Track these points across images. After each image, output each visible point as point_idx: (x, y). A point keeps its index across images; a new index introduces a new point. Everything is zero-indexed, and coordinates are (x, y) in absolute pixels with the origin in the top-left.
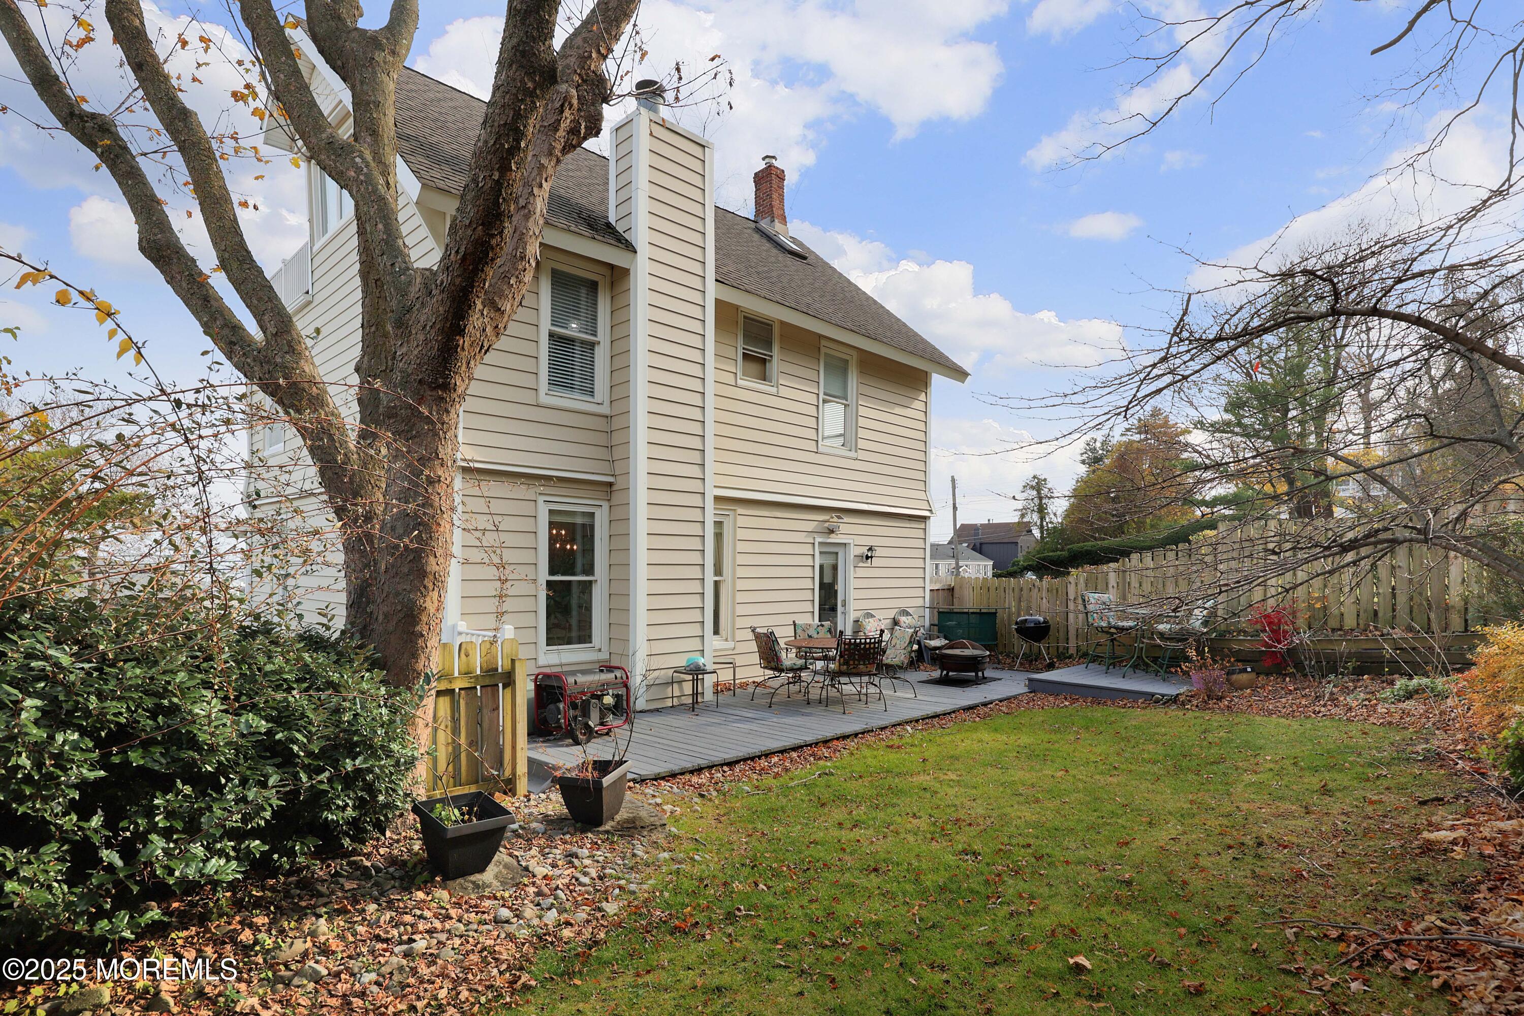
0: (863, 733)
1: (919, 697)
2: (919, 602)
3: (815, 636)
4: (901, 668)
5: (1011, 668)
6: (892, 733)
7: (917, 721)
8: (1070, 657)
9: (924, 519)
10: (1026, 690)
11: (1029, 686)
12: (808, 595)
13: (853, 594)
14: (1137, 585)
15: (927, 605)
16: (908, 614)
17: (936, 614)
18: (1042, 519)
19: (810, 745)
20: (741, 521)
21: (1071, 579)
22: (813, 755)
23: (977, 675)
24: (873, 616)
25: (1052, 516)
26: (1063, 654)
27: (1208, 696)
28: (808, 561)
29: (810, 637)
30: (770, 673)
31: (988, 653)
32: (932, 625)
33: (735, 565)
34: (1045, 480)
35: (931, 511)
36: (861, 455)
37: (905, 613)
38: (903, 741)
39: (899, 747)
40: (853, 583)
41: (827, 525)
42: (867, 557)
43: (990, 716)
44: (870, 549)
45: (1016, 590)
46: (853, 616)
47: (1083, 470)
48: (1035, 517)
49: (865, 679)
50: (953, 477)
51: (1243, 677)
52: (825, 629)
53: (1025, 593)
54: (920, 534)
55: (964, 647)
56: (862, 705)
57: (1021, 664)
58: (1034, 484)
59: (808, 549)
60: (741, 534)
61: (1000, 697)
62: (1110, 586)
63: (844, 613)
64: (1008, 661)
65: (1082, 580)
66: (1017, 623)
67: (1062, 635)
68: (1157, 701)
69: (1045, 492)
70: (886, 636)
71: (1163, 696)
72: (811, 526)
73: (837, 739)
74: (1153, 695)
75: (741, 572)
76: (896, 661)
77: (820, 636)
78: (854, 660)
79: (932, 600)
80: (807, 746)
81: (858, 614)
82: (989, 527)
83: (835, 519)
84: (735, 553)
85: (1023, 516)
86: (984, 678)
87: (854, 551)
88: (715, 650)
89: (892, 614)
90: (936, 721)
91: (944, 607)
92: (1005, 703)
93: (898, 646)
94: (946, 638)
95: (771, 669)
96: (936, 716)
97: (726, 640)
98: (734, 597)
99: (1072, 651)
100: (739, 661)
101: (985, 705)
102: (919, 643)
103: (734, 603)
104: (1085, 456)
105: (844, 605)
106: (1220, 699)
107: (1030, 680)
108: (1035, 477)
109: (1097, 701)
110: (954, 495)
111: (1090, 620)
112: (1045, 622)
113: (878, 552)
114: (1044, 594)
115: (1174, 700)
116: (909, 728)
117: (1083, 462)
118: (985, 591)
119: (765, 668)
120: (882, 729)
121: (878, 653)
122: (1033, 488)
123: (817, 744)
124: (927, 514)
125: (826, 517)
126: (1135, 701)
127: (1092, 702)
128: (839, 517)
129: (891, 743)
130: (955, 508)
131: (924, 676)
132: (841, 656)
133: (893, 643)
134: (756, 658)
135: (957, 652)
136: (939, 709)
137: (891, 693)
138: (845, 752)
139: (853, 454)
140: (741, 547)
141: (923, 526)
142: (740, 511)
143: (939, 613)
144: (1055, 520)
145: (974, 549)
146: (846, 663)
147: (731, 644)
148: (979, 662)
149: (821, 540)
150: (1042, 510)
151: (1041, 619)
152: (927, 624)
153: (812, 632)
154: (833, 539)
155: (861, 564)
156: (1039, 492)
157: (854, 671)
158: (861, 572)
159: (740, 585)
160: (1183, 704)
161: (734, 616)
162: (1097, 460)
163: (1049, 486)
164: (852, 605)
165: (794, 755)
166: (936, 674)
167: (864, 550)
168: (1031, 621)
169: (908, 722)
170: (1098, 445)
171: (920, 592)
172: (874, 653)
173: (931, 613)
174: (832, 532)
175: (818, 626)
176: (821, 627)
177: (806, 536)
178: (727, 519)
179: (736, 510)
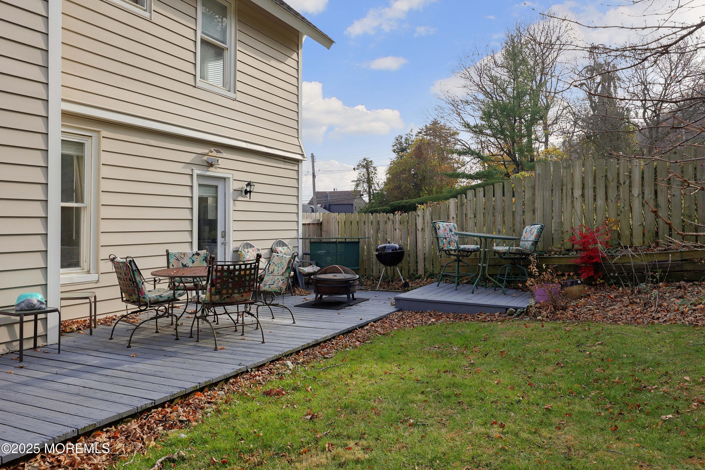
0: (235, 376)
1: (297, 323)
2: (294, 234)
3: (190, 265)
4: (278, 294)
5: (373, 289)
6: (271, 373)
7: (298, 352)
8: (419, 278)
9: (297, 161)
10: (392, 309)
11: (396, 306)
12: (186, 226)
13: (232, 226)
14: (472, 216)
15: (301, 236)
16: (284, 245)
17: (308, 244)
18: (370, 187)
19: (162, 405)
20: (106, 144)
21: (419, 212)
22: (164, 421)
23: (349, 296)
24: (251, 246)
25: (376, 185)
26: (414, 275)
27: (554, 307)
28: (187, 192)
29: (184, 266)
30: (133, 307)
31: (358, 276)
32: (304, 254)
33: (99, 192)
34: (371, 162)
35: (302, 155)
36: (239, 97)
37: (281, 243)
38: (284, 382)
39: (278, 393)
40: (232, 216)
41: (205, 158)
42: (246, 192)
43: (368, 338)
44: (249, 184)
45: (375, 223)
46: (232, 246)
47: (394, 156)
48: (366, 185)
49: (242, 308)
50: (312, 154)
51: (575, 289)
52: (201, 258)
53: (381, 224)
54: (293, 174)
55: (337, 271)
56: (237, 337)
57: (381, 285)
58: (364, 164)
59: (186, 180)
60: (105, 158)
61: (374, 317)
62: (451, 217)
63: (224, 244)
64: (369, 283)
65: (428, 213)
66: (377, 250)
67: (412, 259)
68: (511, 314)
69: (371, 169)
70: (263, 264)
71: (516, 309)
72: (189, 158)
73: (202, 390)
74: (507, 308)
75: (105, 199)
76: (274, 288)
77: (196, 264)
78: (227, 288)
79: (304, 232)
80: (156, 407)
81: (238, 244)
82: (335, 193)
83: (214, 154)
84: (99, 178)
85: (357, 185)
86: (354, 299)
87: (233, 185)
88: (63, 285)
89: (269, 245)
90: (317, 349)
91: (315, 238)
92: (378, 323)
93: (276, 273)
94: (317, 265)
95: (133, 303)
96: (317, 344)
97: (89, 272)
98: (97, 226)
99: (421, 272)
100: (101, 295)
101: (362, 327)
102: (295, 271)
103: (98, 233)
104: (395, 147)
105: (224, 236)
106: (564, 309)
107: (397, 299)
108: (365, 159)
109: (458, 317)
110: (313, 167)
111: (441, 245)
112: (400, 249)
113: (256, 188)
114: (397, 225)
115: (526, 312)
116: (289, 363)
117: (394, 151)
118: (348, 224)
119: (127, 301)
120: (259, 367)
121: (255, 280)
122: (363, 167)
123: (171, 401)
124: (299, 157)
125: (205, 151)
126: (492, 314)
127: (455, 318)
128: (218, 152)
129: (269, 387)
130: (314, 176)
131: (299, 300)
132: (212, 285)
133: (271, 269)
134: (117, 292)
135: (330, 276)
136: (320, 336)
137: (269, 319)
138: (210, 409)
139: (231, 95)
140: (105, 172)
141: (296, 168)
142: (105, 133)
143: (311, 243)
144: (378, 189)
145: (325, 208)
146: (218, 292)
147: (94, 277)
148: (351, 285)
149: (199, 172)
150: (369, 181)
151: (397, 246)
152: (300, 253)
153: (187, 261)
154: (212, 172)
155: (240, 198)
156: (367, 170)
157: (228, 300)
158: (240, 206)
159: (105, 212)
160: (535, 316)
161: (98, 246)
162: (403, 150)
163: (373, 166)
164: (232, 236)
165: (134, 425)
166: (312, 297)
167: (243, 185)
168: (389, 248)
169: (288, 355)
170: (403, 140)
171: (294, 226)
172: (250, 280)
173: (304, 244)
174: (211, 165)
175: (193, 255)
176: (196, 256)
177: (183, 167)
178: (89, 140)
179: (98, 132)
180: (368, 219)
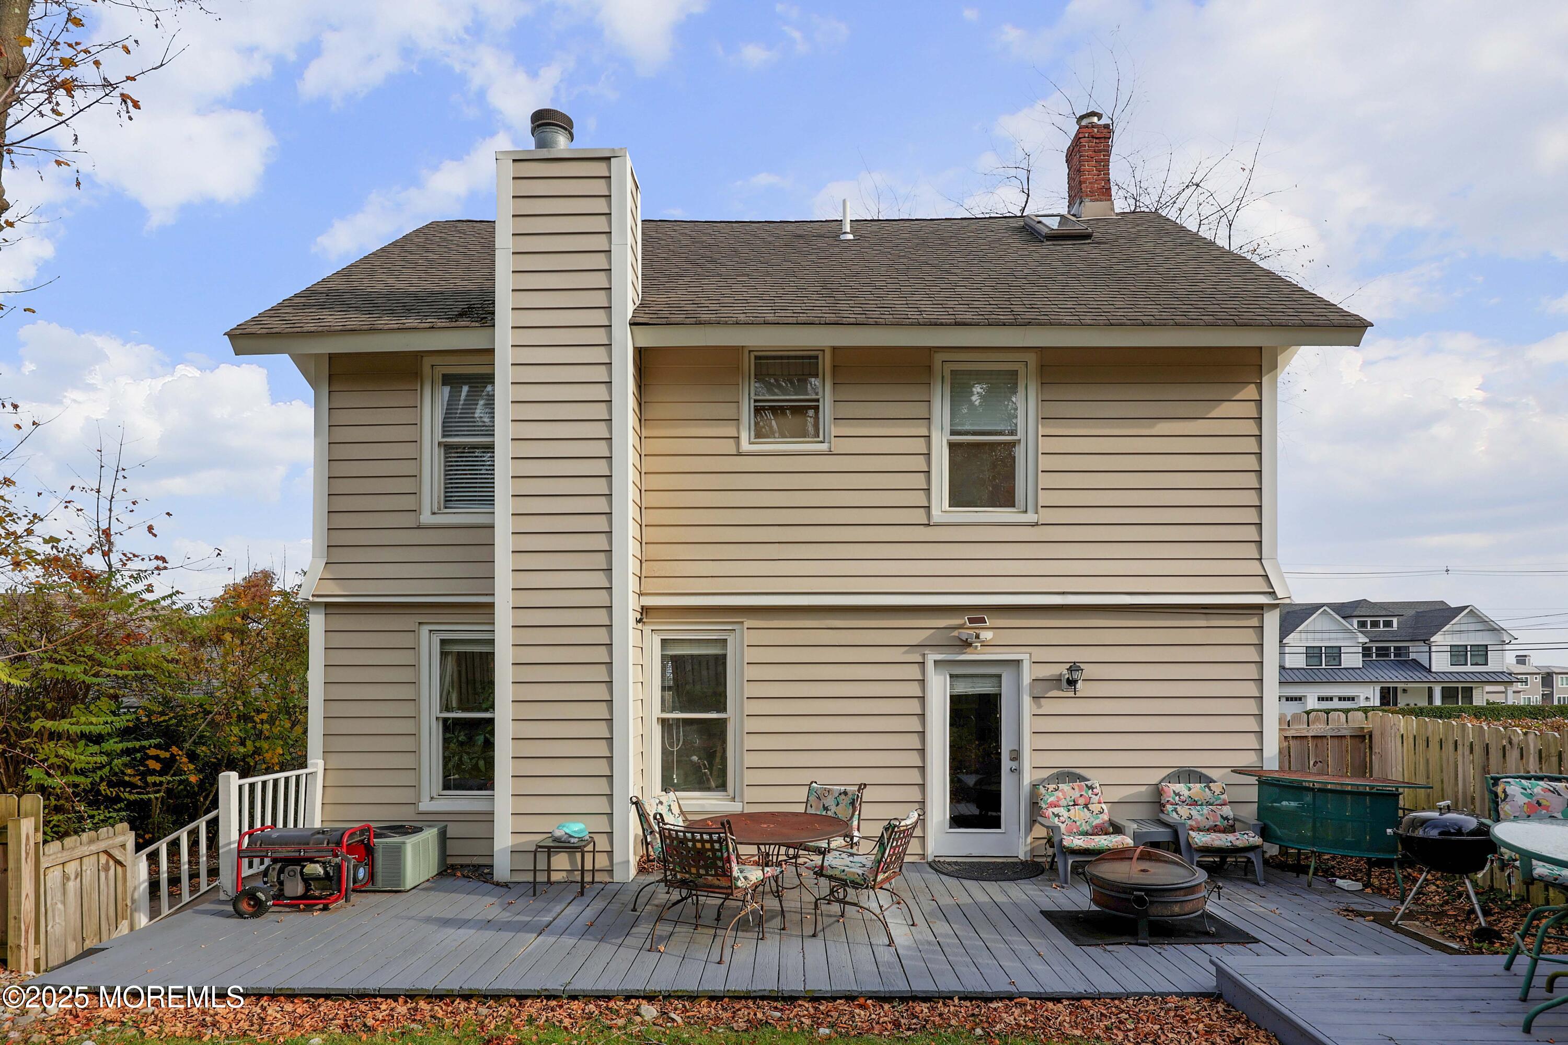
2: (1246, 758)
3: (833, 808)
9: (1256, 608)
13: (1029, 742)
16: (1202, 779)
20: (751, 637)
29: (826, 808)
33: (743, 698)
36: (1050, 516)
37: (1192, 776)
40: (1030, 724)
41: (956, 633)
42: (1070, 682)
44: (1074, 667)
46: (1029, 777)
52: (848, 799)
54: (1246, 637)
63: (1017, 771)
72: (914, 637)
75: (750, 707)
77: (839, 808)
81: (1045, 773)
83: (970, 624)
84: (743, 681)
87: (1032, 672)
97: (733, 799)
98: (743, 740)
103: (743, 751)
105: (1016, 756)
125: (957, 622)
128: (978, 620)
139: (1026, 517)
141: (1251, 622)
142: (748, 623)
143: (1260, 783)
147: (737, 806)
149: (938, 657)
153: (830, 802)
154: (974, 654)
155: (1056, 694)
158: (1050, 706)
159: (749, 725)
161: (743, 768)
164: (1030, 759)
171: (1246, 741)
174: (966, 644)
175: (840, 794)
176: (843, 797)
177: (905, 652)
178: (733, 635)
179: (743, 622)
180: (1463, 737)
